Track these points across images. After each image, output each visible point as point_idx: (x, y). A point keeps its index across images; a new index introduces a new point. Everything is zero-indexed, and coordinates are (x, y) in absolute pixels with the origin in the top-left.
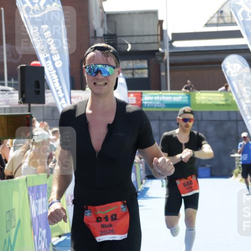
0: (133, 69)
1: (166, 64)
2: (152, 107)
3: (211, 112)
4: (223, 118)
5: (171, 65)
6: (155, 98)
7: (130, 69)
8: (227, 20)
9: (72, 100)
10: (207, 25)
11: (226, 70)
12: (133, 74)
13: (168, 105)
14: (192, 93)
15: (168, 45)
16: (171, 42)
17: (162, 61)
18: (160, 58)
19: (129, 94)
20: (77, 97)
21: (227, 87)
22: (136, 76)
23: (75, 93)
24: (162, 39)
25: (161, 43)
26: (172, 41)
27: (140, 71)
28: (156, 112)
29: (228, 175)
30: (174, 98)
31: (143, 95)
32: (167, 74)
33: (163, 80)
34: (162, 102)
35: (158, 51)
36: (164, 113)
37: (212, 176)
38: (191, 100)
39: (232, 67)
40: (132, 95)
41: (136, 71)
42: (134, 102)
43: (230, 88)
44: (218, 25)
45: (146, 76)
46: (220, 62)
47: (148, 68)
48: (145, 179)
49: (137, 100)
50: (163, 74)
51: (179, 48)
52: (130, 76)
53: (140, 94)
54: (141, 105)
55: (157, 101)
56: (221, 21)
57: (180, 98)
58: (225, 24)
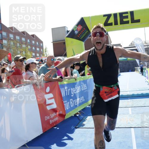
3: (131, 61)
4: (133, 61)
8: (133, 45)
29: (134, 71)
34: (122, 59)
36: (123, 61)
37: (131, 71)
44: (131, 45)
57: (125, 58)
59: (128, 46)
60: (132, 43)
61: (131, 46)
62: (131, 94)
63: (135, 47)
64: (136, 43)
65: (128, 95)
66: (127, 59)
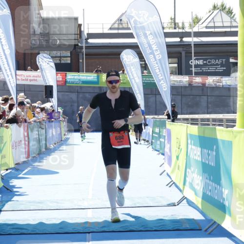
0: (60, 57)
1: (83, 54)
2: (73, 83)
5: (86, 55)
6: (75, 77)
7: (58, 57)
8: (125, 26)
9: (18, 77)
10: (111, 29)
11: (123, 59)
12: (60, 60)
13: (84, 82)
14: (100, 75)
15: (84, 41)
16: (86, 39)
17: (80, 52)
18: (79, 50)
19: (57, 73)
20: (21, 75)
21: (123, 71)
22: (62, 62)
23: (19, 72)
24: (81, 37)
25: (79, 40)
26: (88, 39)
27: (65, 59)
28: (76, 86)
30: (88, 77)
31: (67, 75)
32: (83, 61)
33: (81, 65)
34: (80, 80)
35: (78, 45)
36: (81, 87)
38: (100, 79)
39: (127, 58)
40: (59, 75)
41: (63, 58)
42: (61, 79)
43: (125, 72)
44: (118, 29)
45: (69, 62)
46: (119, 54)
47: (71, 57)
48: (67, 132)
49: (63, 78)
50: (81, 61)
51: (91, 43)
52: (58, 62)
53: (65, 74)
54: (66, 82)
55: (76, 79)
56: (121, 26)
57: (92, 77)
58: (123, 29)
59: (106, 31)
60: (124, 19)
61: (116, 31)
62: (101, 220)
63: (131, 36)
64: (135, 22)
65: (87, 223)
66: (97, 83)
